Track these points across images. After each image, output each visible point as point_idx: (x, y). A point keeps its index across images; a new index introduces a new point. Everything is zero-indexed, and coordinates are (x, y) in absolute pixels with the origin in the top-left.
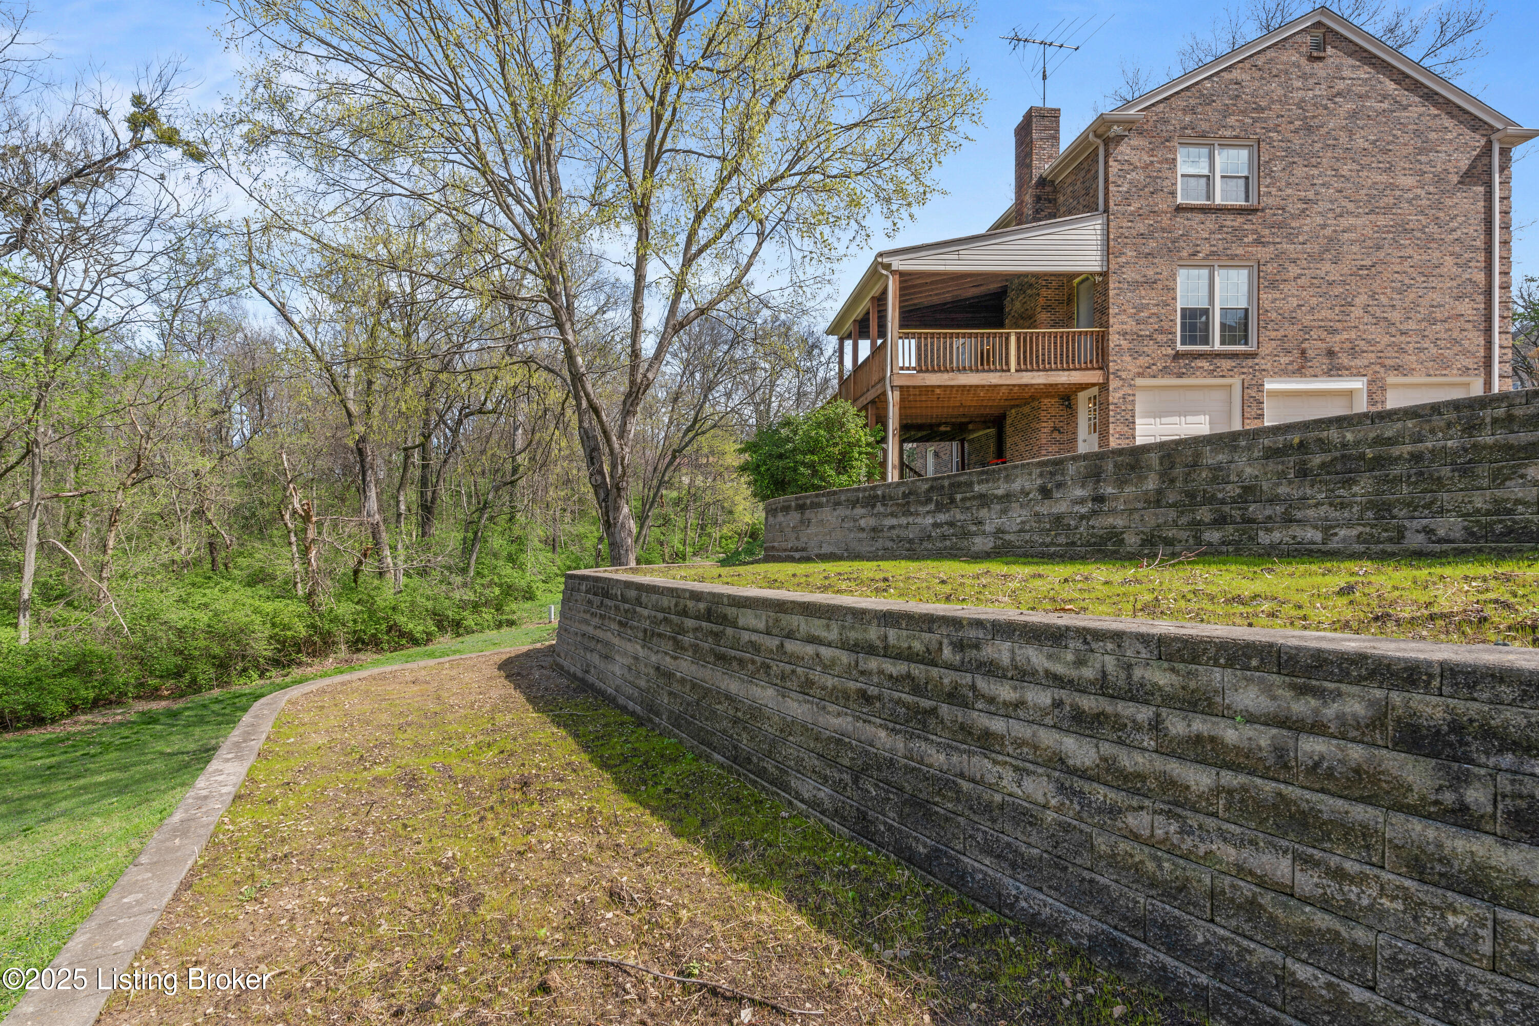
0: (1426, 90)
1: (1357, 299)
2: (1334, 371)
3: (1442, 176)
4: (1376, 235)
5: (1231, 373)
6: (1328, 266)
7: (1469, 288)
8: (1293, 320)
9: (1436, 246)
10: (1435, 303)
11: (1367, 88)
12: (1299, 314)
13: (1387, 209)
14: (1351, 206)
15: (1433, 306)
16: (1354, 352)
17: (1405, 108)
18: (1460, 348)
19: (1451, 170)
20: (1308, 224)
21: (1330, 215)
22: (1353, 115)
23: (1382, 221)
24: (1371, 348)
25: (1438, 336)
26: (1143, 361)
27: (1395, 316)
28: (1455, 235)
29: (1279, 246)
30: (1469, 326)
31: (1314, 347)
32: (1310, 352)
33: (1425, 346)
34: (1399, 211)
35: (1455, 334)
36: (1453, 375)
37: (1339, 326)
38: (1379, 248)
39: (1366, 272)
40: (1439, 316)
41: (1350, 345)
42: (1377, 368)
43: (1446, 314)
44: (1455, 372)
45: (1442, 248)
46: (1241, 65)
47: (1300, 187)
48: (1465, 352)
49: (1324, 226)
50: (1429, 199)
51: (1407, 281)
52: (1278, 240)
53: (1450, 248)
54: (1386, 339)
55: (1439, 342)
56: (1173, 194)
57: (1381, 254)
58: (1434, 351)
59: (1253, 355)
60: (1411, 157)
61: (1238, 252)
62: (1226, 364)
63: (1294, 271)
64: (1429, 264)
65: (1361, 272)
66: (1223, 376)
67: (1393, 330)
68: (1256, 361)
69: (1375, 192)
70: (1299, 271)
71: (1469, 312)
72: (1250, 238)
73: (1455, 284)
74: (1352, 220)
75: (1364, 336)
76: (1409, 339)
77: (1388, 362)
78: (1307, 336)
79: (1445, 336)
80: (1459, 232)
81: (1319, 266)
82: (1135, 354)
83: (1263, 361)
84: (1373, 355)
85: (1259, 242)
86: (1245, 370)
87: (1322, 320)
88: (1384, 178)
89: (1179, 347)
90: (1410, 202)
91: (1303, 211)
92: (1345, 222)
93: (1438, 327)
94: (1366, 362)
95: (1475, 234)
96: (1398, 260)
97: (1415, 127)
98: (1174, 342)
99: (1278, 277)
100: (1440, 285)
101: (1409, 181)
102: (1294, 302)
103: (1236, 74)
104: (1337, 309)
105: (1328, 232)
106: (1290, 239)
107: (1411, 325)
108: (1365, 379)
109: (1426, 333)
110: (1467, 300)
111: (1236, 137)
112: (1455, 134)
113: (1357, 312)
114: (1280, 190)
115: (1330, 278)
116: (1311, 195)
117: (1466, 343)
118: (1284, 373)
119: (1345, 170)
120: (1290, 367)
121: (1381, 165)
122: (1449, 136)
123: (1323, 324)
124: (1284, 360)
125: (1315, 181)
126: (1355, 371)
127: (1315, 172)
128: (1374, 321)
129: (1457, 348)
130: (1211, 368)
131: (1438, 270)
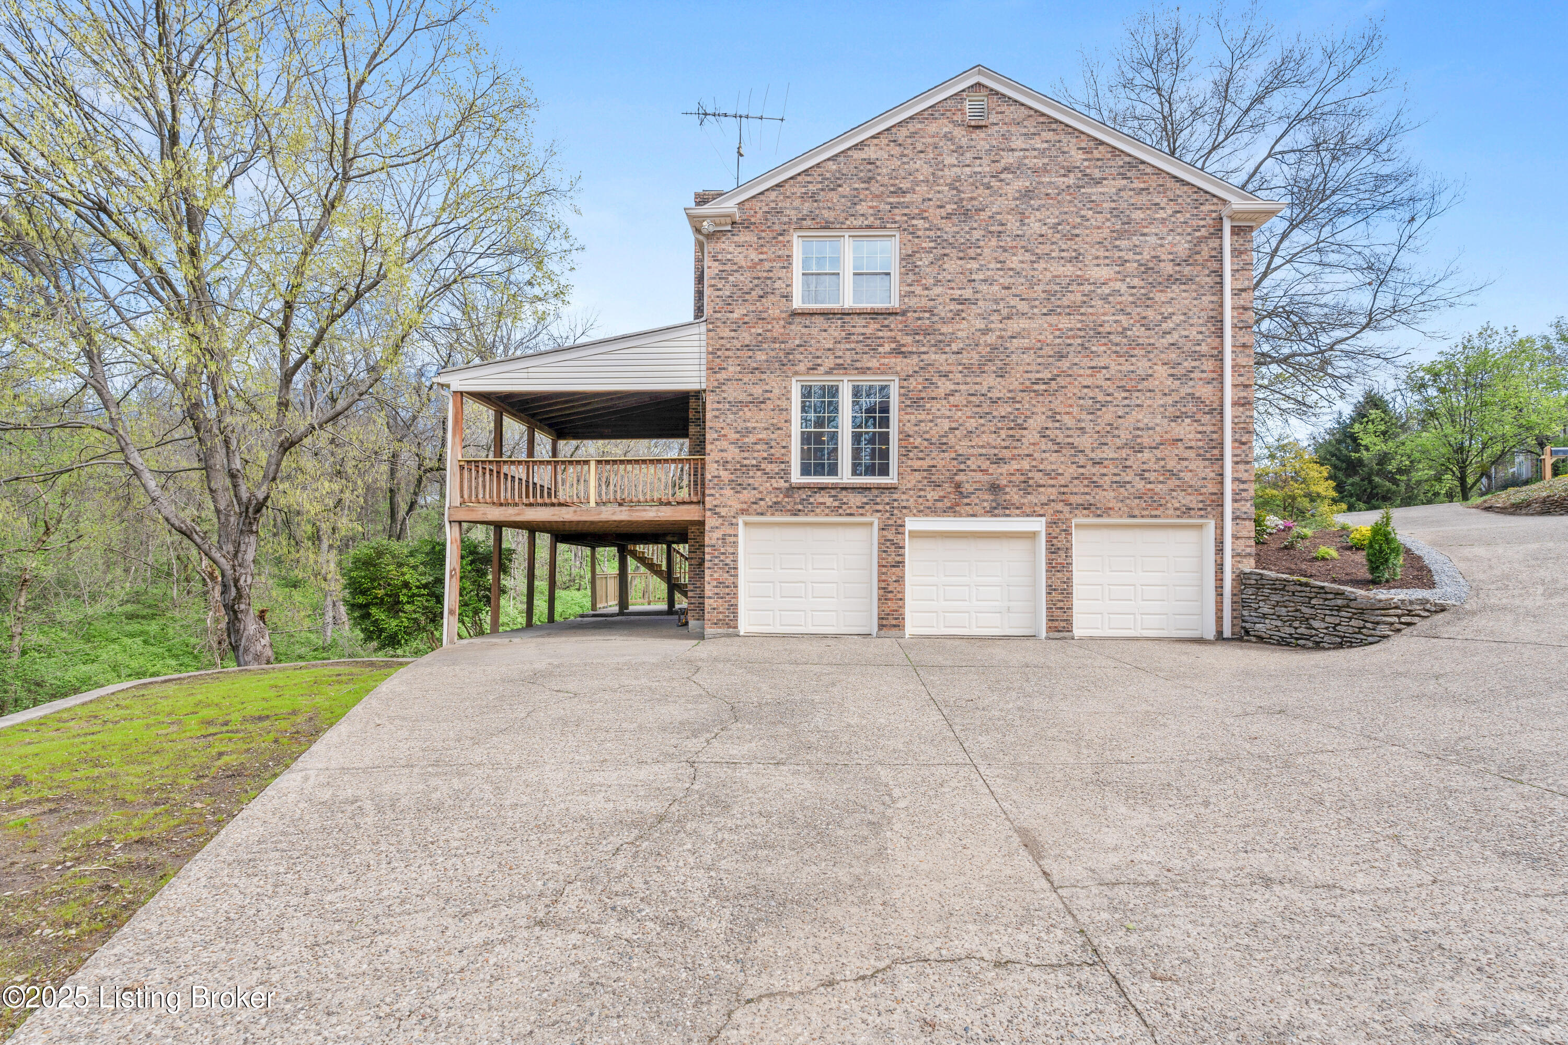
0: (1127, 159)
1: (1031, 421)
2: (999, 508)
3: (1151, 265)
4: (1058, 341)
5: (861, 511)
6: (989, 380)
7: (1191, 408)
8: (943, 446)
9: (1143, 352)
10: (1140, 425)
11: (1046, 160)
12: (952, 440)
13: (1073, 309)
14: (1023, 307)
15: (1138, 429)
16: (1026, 486)
17: (1098, 182)
18: (1178, 483)
19: (1163, 257)
20: (963, 329)
21: (995, 317)
22: (1027, 194)
23: (1065, 323)
24: (1052, 482)
25: (1145, 467)
26: (747, 495)
27: (1085, 442)
28: (1169, 339)
29: (924, 357)
30: (1191, 454)
31: (969, 480)
32: (967, 486)
33: (1128, 479)
34: (1090, 310)
35: (1171, 464)
36: (1167, 517)
37: (1006, 454)
38: (1061, 356)
39: (1043, 387)
40: (1146, 441)
41: (1022, 478)
42: (1060, 507)
43: (1158, 439)
44: (1171, 512)
45: (1151, 356)
46: (875, 141)
47: (953, 285)
48: (1184, 488)
49: (986, 331)
50: (1132, 295)
51: (1101, 397)
52: (923, 349)
53: (1163, 356)
54: (1072, 470)
55: (1147, 475)
56: (787, 297)
57: (1065, 364)
58: (1140, 485)
59: (892, 489)
60: (1106, 243)
61: (870, 365)
62: (855, 500)
63: (945, 385)
64: (1132, 376)
65: (1036, 387)
66: (851, 515)
67: (1081, 460)
68: (895, 496)
69: (1057, 288)
70: (953, 387)
71: (1191, 436)
72: (887, 348)
73: (1169, 399)
74: (1023, 323)
75: (1041, 467)
76: (1105, 471)
77: (1074, 499)
78: (962, 467)
79: (1156, 467)
80: (1176, 335)
81: (978, 380)
82: (738, 487)
83: (904, 497)
84: (1054, 490)
85: (898, 351)
86: (879, 507)
87: (983, 447)
88: (1069, 269)
89: (796, 477)
90: (1105, 299)
91: (958, 313)
92: (1015, 326)
93: (1147, 455)
94: (1044, 499)
95: (1200, 337)
96: (1089, 372)
97: (1113, 205)
98: (786, 473)
99: (923, 395)
100: (1148, 402)
101: (1104, 273)
102: (946, 425)
103: (870, 153)
104: (1003, 434)
105: (991, 338)
106: (938, 347)
107: (1109, 453)
108: (1043, 519)
109: (1128, 463)
110: (1188, 421)
111: (869, 227)
112: (1170, 212)
113: (1031, 436)
114: (927, 289)
115: (995, 394)
116: (968, 293)
117: (1187, 476)
118: (932, 511)
119: (1014, 262)
120: (939, 504)
121: (1064, 254)
122: (1161, 214)
123: (984, 451)
124: (932, 495)
125: (974, 277)
126: (1028, 511)
127: (974, 265)
128: (1056, 447)
129: (1173, 482)
130: (836, 504)
131: (1145, 383)
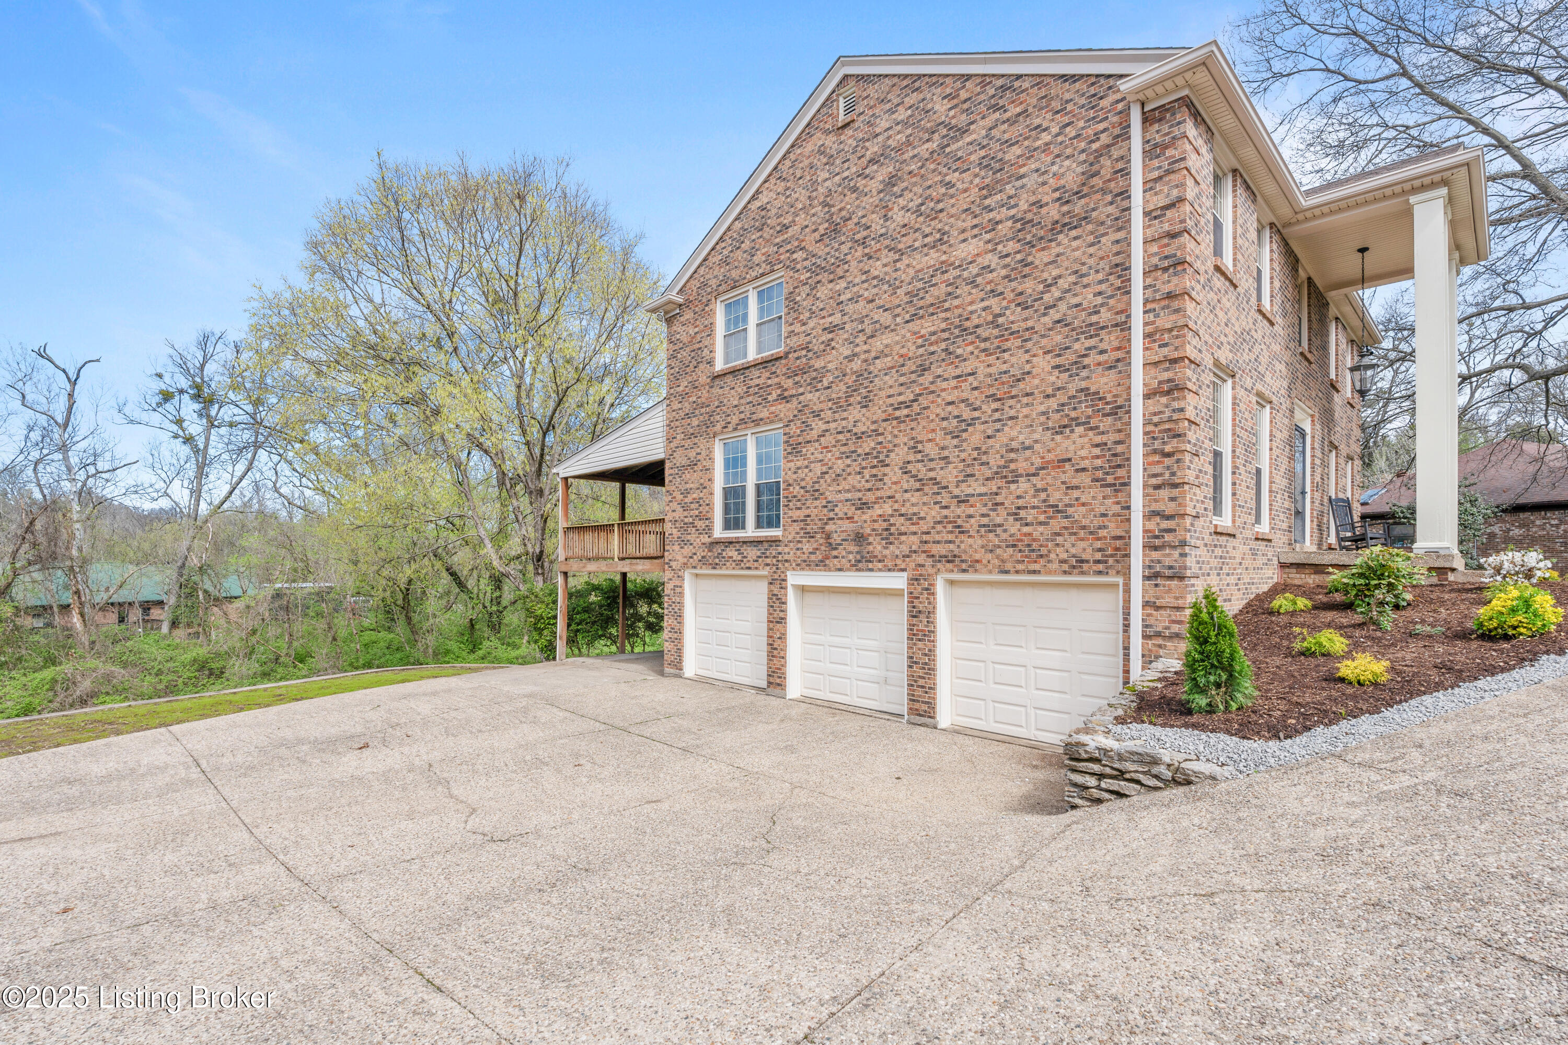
0: (1000, 82)
1: (892, 455)
2: (863, 562)
3: (1029, 216)
4: (921, 351)
5: (756, 564)
6: (855, 413)
7: (1084, 410)
8: (816, 493)
9: (1018, 342)
10: (1014, 445)
11: (909, 131)
12: (823, 486)
13: (937, 306)
14: (886, 319)
15: (1012, 450)
16: (889, 535)
17: (964, 131)
18: (1065, 522)
19: (1046, 199)
20: (832, 360)
21: (861, 338)
22: (891, 181)
23: (927, 326)
24: (914, 528)
25: (1021, 502)
26: (688, 550)
27: (949, 475)
28: (1054, 315)
29: (801, 398)
30: (1085, 478)
31: (840, 529)
32: (835, 536)
33: (998, 520)
34: (956, 302)
35: (1056, 496)
36: (1049, 573)
37: (870, 497)
38: (923, 369)
39: (905, 412)
40: (1022, 466)
41: (885, 525)
42: (921, 559)
43: (1038, 462)
44: (1055, 566)
45: (1029, 345)
46: (767, 185)
47: (824, 313)
48: (1075, 530)
49: (850, 358)
50: (1005, 266)
51: (967, 414)
52: (801, 390)
53: (1044, 342)
54: (935, 513)
55: (1023, 513)
56: (711, 363)
57: (928, 377)
58: (1014, 528)
59: (779, 541)
60: (974, 208)
61: (762, 415)
62: (753, 553)
63: (818, 426)
64: (1005, 378)
65: (898, 413)
66: (749, 568)
67: (945, 498)
68: (780, 549)
69: (920, 285)
70: (824, 427)
71: (1083, 453)
72: (774, 396)
73: (1053, 403)
74: (887, 339)
75: (903, 511)
76: (971, 511)
77: (937, 549)
78: (831, 515)
79: (1035, 502)
80: (1063, 307)
81: (845, 414)
82: (682, 543)
83: (787, 550)
84: (914, 539)
85: (782, 397)
86: (768, 561)
87: (848, 491)
88: (934, 257)
89: (718, 532)
90: (972, 283)
91: (828, 343)
92: (878, 344)
93: (1023, 485)
94: (905, 549)
95: (1099, 300)
96: (953, 383)
97: (983, 153)
98: (709, 529)
99: (801, 439)
100: (1025, 411)
101: (973, 247)
102: (818, 469)
103: (763, 199)
104: (867, 473)
105: (856, 365)
106: (814, 384)
107: (975, 487)
108: (905, 574)
109: (999, 499)
110: (1080, 430)
111: (762, 275)
112: (1055, 130)
113: (893, 474)
114: (804, 324)
115: (861, 428)
116: (837, 319)
117: (1078, 513)
118: (807, 565)
119: (877, 269)
120: (813, 557)
121: (927, 240)
122: (1046, 137)
123: (849, 496)
124: (807, 547)
125: (842, 298)
126: (890, 564)
127: (843, 284)
128: (918, 485)
129: (1057, 523)
130: (739, 558)
131: (1021, 385)
